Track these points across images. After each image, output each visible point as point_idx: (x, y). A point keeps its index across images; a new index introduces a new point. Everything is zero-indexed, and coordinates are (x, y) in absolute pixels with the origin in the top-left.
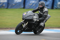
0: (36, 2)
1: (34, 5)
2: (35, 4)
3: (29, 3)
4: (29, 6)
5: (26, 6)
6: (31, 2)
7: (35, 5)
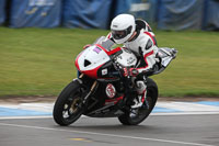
0: (51, 4)
1: (43, 14)
2: (47, 9)
3: (27, 6)
4: (27, 16)
5: (16, 17)
6: (32, 4)
7: (48, 12)
